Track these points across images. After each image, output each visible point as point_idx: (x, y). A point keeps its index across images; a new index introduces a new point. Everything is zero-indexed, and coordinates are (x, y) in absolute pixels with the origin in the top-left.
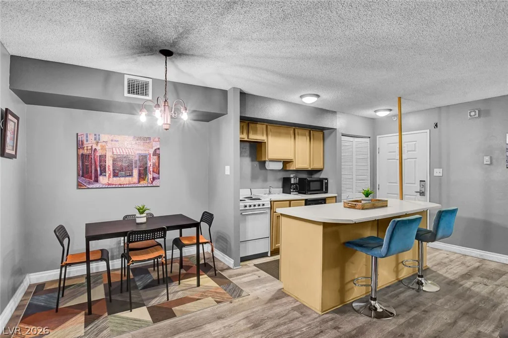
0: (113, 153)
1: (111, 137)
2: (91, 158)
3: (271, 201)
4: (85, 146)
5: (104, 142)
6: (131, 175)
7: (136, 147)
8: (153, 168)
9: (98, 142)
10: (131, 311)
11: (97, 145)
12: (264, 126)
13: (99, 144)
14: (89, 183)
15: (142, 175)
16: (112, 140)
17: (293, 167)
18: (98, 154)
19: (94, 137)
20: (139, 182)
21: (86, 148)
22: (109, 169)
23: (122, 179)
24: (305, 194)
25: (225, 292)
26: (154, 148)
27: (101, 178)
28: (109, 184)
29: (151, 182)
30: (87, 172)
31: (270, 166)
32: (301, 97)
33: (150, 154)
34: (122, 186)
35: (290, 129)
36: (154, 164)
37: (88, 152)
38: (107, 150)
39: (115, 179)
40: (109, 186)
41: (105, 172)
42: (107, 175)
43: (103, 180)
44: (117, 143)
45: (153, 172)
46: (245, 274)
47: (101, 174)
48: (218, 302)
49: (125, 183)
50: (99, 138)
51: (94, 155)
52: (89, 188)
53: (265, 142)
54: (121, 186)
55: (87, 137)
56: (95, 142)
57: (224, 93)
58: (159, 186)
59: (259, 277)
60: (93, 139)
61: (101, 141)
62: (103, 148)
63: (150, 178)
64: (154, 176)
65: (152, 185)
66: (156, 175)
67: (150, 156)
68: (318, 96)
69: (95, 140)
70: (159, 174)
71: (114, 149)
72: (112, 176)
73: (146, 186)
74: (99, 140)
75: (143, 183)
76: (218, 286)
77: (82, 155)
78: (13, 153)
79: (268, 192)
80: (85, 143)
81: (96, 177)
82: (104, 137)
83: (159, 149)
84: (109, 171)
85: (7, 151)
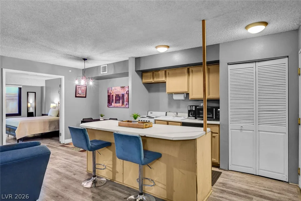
0: (115, 94)
1: (115, 88)
2: (110, 96)
3: (155, 120)
5: (113, 90)
6: (120, 103)
7: (121, 91)
11: (111, 91)
12: (164, 72)
14: (110, 106)
15: (123, 103)
18: (112, 95)
21: (109, 93)
23: (117, 104)
26: (126, 91)
27: (112, 104)
30: (109, 102)
33: (125, 94)
36: (127, 98)
39: (115, 104)
40: (114, 107)
43: (113, 104)
44: (116, 90)
45: (126, 101)
53: (166, 82)
54: (117, 107)
55: (109, 89)
58: (128, 108)
60: (111, 89)
62: (113, 93)
63: (125, 104)
65: (126, 107)
70: (128, 102)
71: (115, 92)
75: (123, 106)
77: (108, 95)
80: (109, 91)
81: (111, 103)
82: (113, 88)
83: (128, 91)
84: (114, 101)
85: (77, 96)
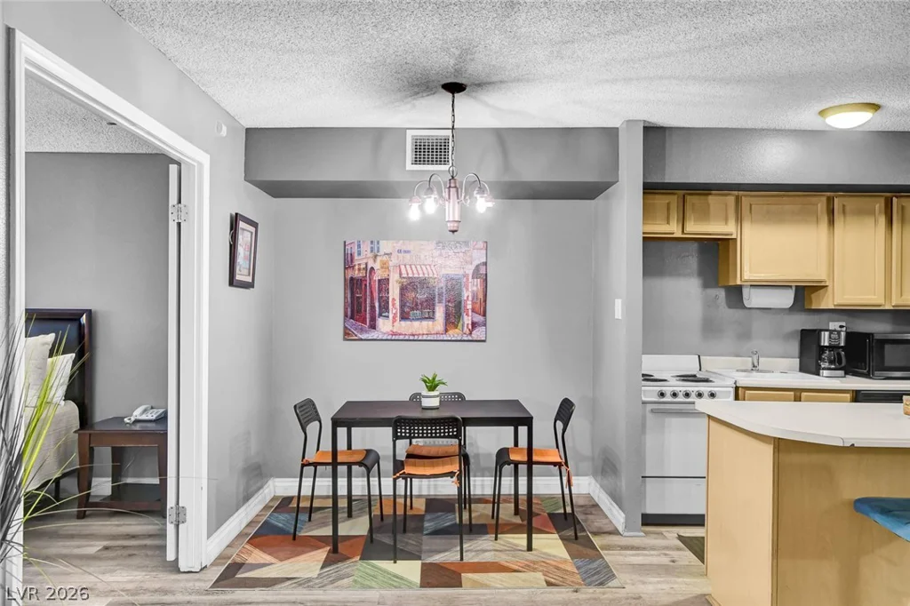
0: (401, 274)
1: (399, 245)
2: (366, 285)
3: (737, 389)
4: (356, 263)
5: (385, 254)
6: (431, 317)
7: (440, 262)
8: (473, 303)
9: (376, 256)
10: (395, 562)
11: (375, 261)
12: (731, 200)
13: (379, 259)
14: (362, 330)
15: (453, 319)
16: (399, 251)
17: (827, 302)
18: (376, 278)
19: (370, 246)
20: (446, 331)
21: (357, 267)
22: (393, 305)
23: (416, 324)
24: (867, 376)
25: (577, 571)
26: (476, 263)
27: (380, 322)
28: (394, 334)
29: (468, 332)
30: (359, 311)
31: (754, 299)
32: (822, 113)
33: (465, 276)
34: (416, 338)
35: (814, 200)
36: (475, 296)
37: (361, 275)
38: (391, 269)
39: (403, 323)
40: (394, 338)
41: (387, 309)
42: (391, 316)
43: (384, 325)
44: (408, 256)
45: (473, 311)
46: (644, 549)
47: (380, 315)
48: (549, 584)
49: (421, 332)
50: (378, 248)
51: (370, 280)
52: (361, 340)
53: (735, 239)
54: (413, 339)
55: (359, 246)
56: (370, 255)
57: (611, 134)
58: (484, 341)
59: (673, 561)
60: (369, 250)
61: (382, 252)
62: (385, 266)
63: (466, 323)
64: (475, 320)
65: (470, 339)
66: (478, 318)
67: (468, 279)
68: (875, 107)
69: (372, 251)
70: (484, 315)
71: (403, 267)
72: (398, 318)
73: (459, 339)
74: (378, 251)
75: (454, 333)
76: (569, 558)
77: (352, 279)
78: (249, 279)
79: (750, 366)
80: (356, 257)
81: (373, 319)
82: (385, 247)
83: (485, 264)
84: (394, 308)
85: (238, 277)
